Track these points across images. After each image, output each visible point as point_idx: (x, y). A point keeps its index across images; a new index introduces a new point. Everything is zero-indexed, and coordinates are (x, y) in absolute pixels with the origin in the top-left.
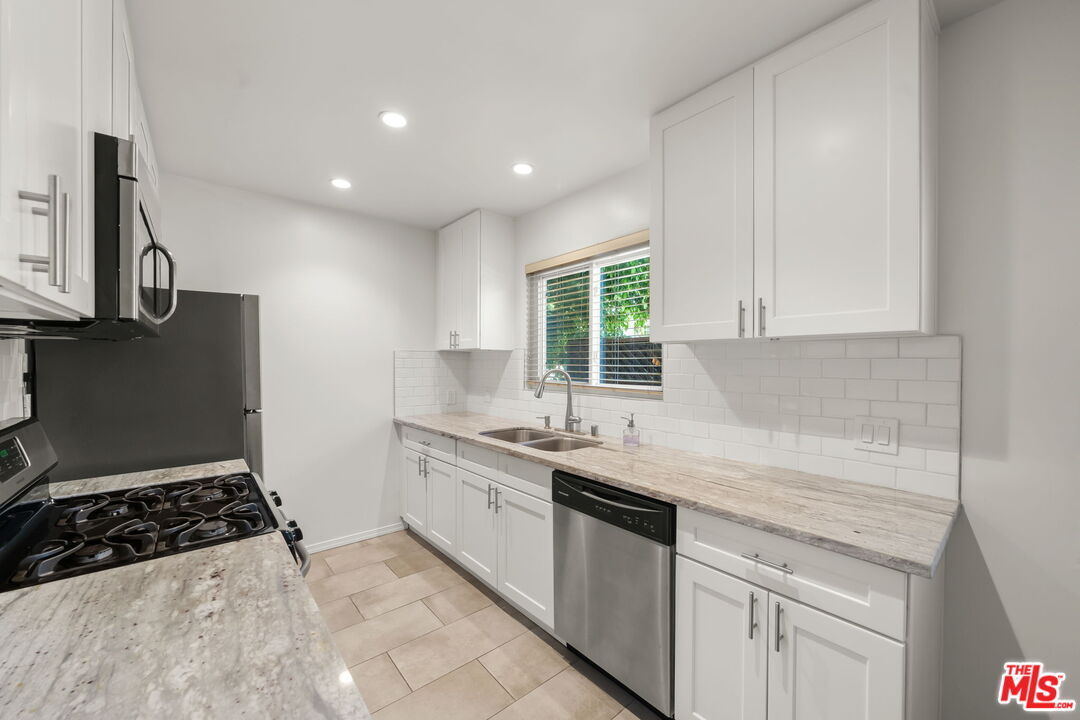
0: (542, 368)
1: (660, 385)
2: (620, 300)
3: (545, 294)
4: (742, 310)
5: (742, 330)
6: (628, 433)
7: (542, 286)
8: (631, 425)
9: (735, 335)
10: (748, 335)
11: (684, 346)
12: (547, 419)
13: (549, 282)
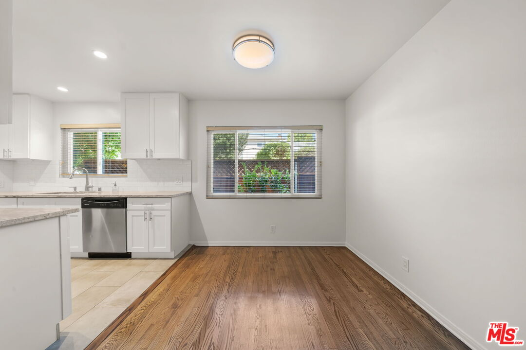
0: (70, 169)
1: (127, 173)
2: (112, 144)
3: (72, 138)
4: (147, 151)
5: (147, 156)
6: (114, 188)
7: (71, 135)
8: (115, 185)
9: (145, 157)
10: (149, 157)
11: (134, 161)
12: (75, 188)
13: (74, 134)
